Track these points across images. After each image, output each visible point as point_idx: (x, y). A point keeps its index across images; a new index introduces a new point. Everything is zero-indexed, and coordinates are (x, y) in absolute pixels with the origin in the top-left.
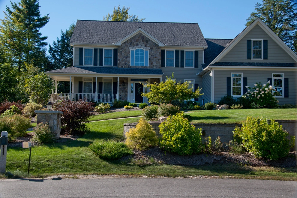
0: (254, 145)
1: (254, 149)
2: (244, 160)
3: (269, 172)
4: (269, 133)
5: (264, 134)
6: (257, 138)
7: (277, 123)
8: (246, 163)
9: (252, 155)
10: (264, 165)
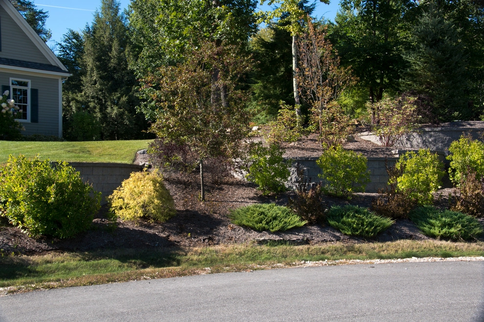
0: (29, 213)
1: (29, 220)
2: (6, 244)
3: (62, 262)
4: (61, 188)
5: (51, 189)
6: (35, 198)
7: (71, 167)
8: (13, 249)
9: (23, 233)
10: (48, 251)
